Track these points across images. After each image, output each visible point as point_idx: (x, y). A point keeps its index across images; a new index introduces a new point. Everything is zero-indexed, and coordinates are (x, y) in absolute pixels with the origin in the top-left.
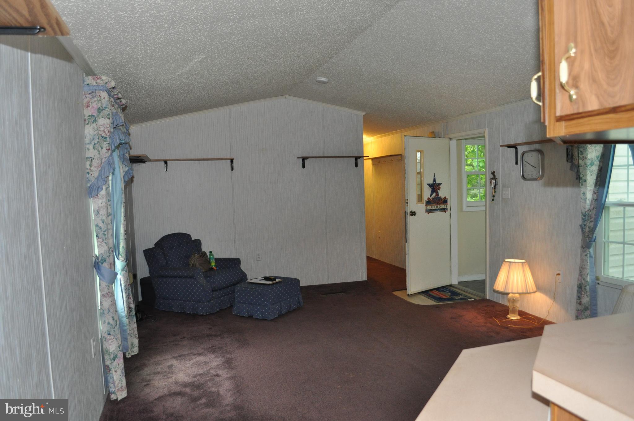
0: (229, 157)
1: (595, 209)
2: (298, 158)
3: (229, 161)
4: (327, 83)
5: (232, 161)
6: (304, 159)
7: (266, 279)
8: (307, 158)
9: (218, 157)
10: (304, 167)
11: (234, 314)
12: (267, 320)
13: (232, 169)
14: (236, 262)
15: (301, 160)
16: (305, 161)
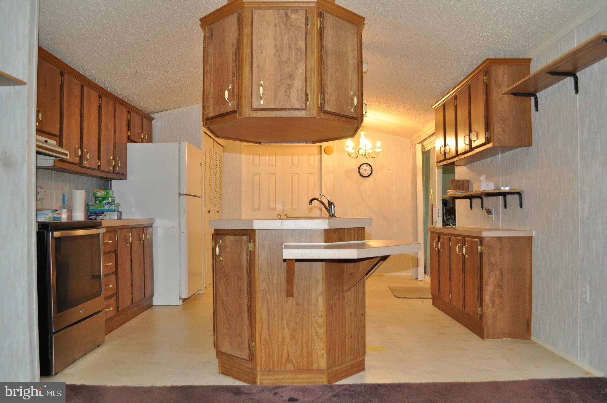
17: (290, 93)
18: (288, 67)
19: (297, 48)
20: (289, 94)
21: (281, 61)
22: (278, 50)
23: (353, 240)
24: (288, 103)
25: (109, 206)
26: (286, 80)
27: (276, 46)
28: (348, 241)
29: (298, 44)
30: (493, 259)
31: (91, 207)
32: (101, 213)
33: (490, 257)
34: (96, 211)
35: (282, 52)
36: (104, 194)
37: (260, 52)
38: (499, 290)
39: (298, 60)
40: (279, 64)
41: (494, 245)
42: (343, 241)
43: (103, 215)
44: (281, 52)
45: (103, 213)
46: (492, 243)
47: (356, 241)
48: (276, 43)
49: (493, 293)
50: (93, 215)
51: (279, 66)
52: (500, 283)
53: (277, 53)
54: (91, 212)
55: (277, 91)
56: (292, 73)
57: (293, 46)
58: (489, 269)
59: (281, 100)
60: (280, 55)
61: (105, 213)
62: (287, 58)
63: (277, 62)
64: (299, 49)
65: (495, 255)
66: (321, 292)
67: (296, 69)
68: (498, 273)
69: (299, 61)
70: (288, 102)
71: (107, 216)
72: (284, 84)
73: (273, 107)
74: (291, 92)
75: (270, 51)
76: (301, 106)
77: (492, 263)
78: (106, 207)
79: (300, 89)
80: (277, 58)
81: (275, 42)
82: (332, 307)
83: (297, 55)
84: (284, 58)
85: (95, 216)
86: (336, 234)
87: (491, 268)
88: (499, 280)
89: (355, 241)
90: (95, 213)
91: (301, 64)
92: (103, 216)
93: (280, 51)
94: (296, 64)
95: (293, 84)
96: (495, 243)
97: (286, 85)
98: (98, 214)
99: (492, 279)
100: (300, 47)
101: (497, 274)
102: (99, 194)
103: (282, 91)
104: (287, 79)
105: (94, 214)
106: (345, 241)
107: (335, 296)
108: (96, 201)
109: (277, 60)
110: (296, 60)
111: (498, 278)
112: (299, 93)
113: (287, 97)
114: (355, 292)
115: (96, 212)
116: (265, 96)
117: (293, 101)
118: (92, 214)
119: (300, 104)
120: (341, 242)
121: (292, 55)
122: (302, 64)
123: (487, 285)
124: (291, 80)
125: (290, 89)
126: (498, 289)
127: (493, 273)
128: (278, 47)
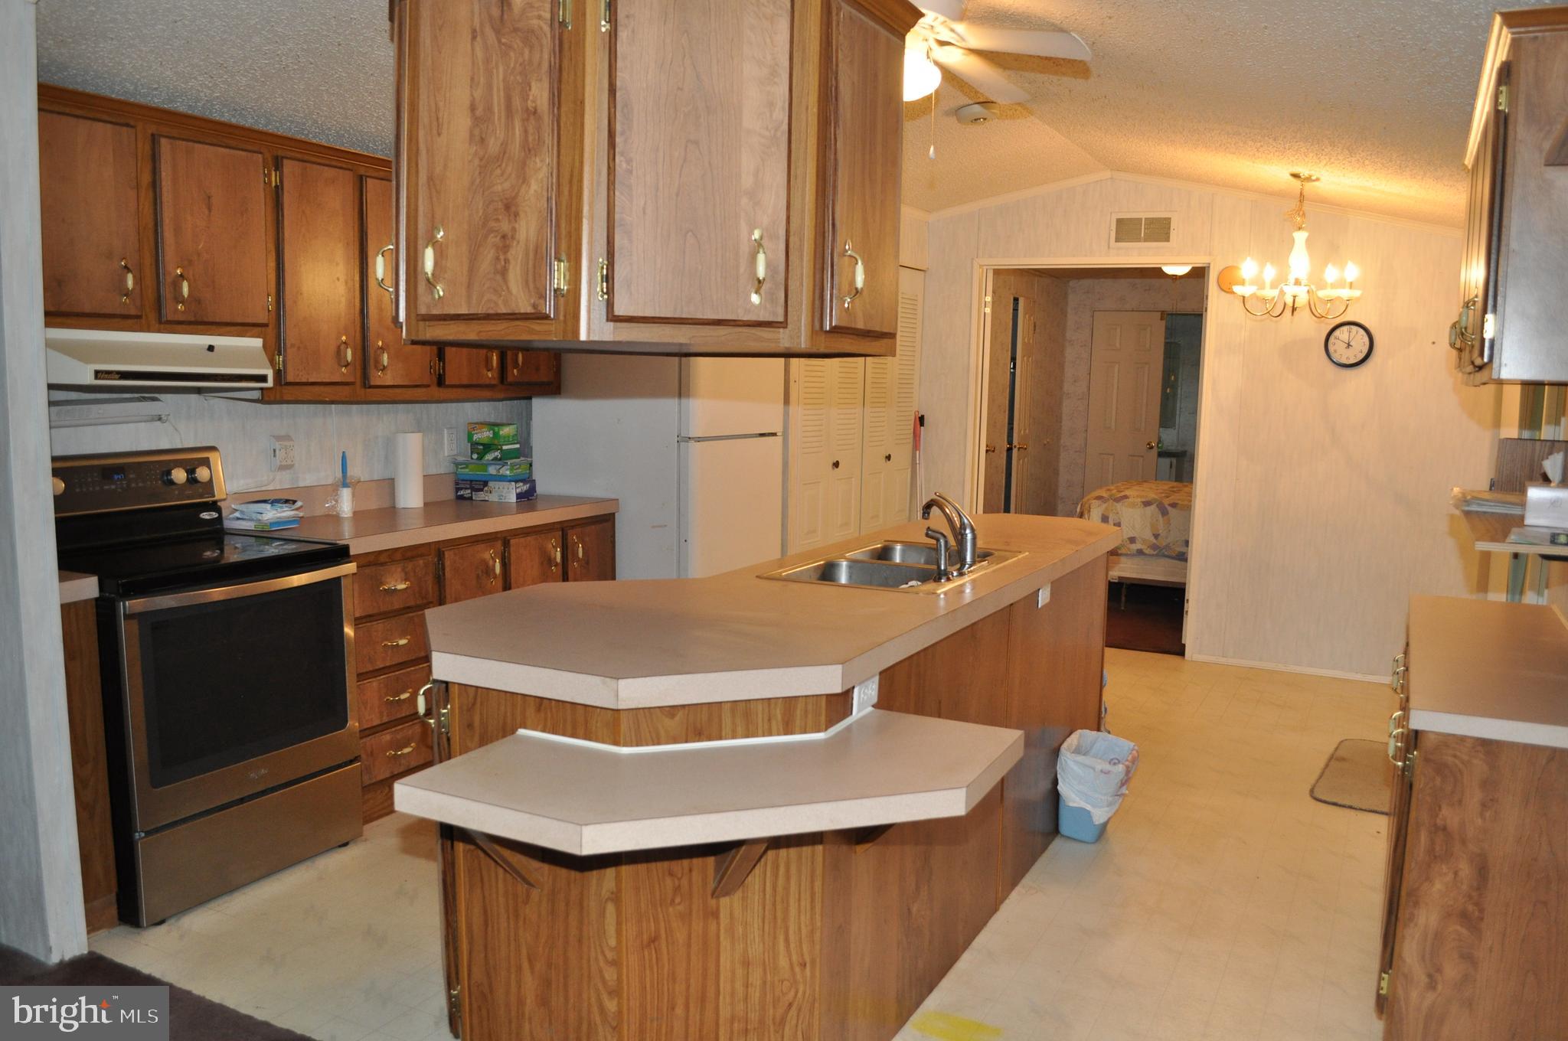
17: (507, 265)
18: (502, 175)
19: (527, 109)
20: (505, 267)
21: (486, 156)
22: (480, 117)
23: (760, 732)
24: (502, 298)
25: (498, 467)
26: (497, 220)
27: (473, 108)
28: (734, 737)
29: (528, 95)
30: (1449, 816)
31: (461, 468)
32: (481, 483)
33: (1440, 807)
34: (472, 478)
35: (487, 127)
36: (488, 437)
37: (435, 132)
38: (1464, 931)
39: (529, 150)
40: (480, 166)
41: (1461, 766)
42: (710, 739)
43: (486, 488)
44: (485, 126)
45: (486, 484)
46: (1455, 756)
47: (778, 734)
48: (475, 95)
49: (1439, 936)
50: (466, 489)
51: (480, 173)
52: (1470, 908)
53: (477, 132)
54: (463, 480)
55: (475, 259)
56: (514, 194)
57: (517, 102)
58: (1431, 851)
59: (486, 286)
60: (484, 136)
61: (491, 484)
62: (502, 144)
63: (477, 162)
64: (533, 110)
65: (1460, 802)
66: (612, 893)
67: (523, 182)
68: (1465, 869)
69: (533, 152)
70: (500, 296)
71: (494, 494)
72: (492, 235)
73: (463, 310)
74: (508, 260)
75: (459, 124)
76: (534, 306)
77: (1444, 829)
78: (492, 470)
79: (531, 246)
80: (475, 148)
81: (472, 96)
82: (654, 939)
83: (526, 131)
84: (493, 146)
85: (469, 491)
86: (677, 718)
87: (1438, 848)
88: (1470, 897)
89: (770, 734)
90: (469, 482)
91: (536, 163)
92: (487, 492)
93: (485, 121)
94: (524, 164)
95: (516, 231)
96: (1465, 758)
97: (496, 237)
98: (476, 487)
99: (1438, 886)
100: (534, 105)
101: (1460, 873)
102: (479, 436)
103: (488, 255)
104: (500, 217)
105: (468, 486)
106: (720, 738)
107: (671, 909)
108: (472, 453)
109: (476, 153)
110: (525, 150)
111: (1464, 887)
112: (531, 263)
113: (499, 278)
114: (767, 896)
115: (471, 481)
116: (446, 276)
117: (514, 290)
118: (462, 486)
119: (532, 301)
120: (699, 741)
121: (514, 134)
122: (539, 165)
123: (1416, 904)
124: (510, 221)
125: (506, 248)
126: (1459, 928)
127: (1444, 867)
128: (479, 112)
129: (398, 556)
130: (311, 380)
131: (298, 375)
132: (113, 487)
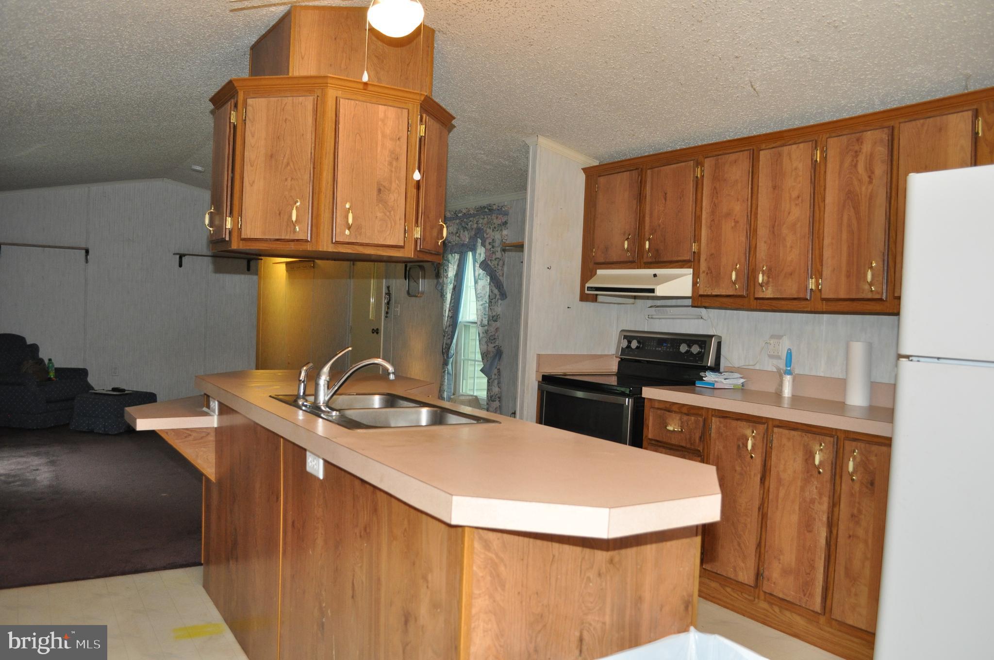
0: (83, 246)
1: (451, 326)
2: (174, 254)
3: (84, 251)
4: (203, 172)
5: (87, 252)
6: (181, 257)
7: (114, 389)
8: (185, 255)
9: (69, 246)
10: (180, 265)
11: (71, 428)
12: (110, 435)
13: (87, 261)
14: (82, 373)
15: (178, 257)
16: (183, 258)
129: (684, 410)
130: (714, 293)
131: (706, 290)
132: (660, 349)
